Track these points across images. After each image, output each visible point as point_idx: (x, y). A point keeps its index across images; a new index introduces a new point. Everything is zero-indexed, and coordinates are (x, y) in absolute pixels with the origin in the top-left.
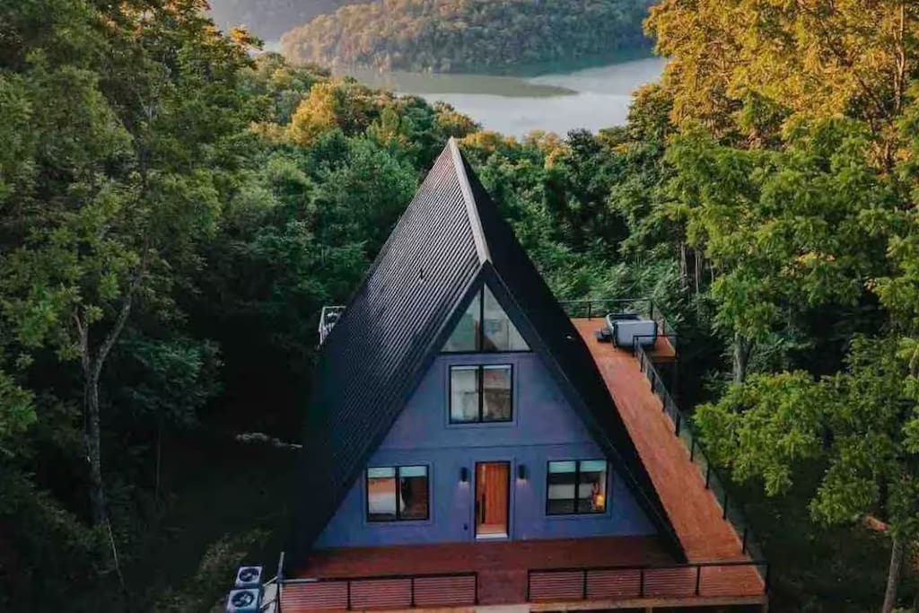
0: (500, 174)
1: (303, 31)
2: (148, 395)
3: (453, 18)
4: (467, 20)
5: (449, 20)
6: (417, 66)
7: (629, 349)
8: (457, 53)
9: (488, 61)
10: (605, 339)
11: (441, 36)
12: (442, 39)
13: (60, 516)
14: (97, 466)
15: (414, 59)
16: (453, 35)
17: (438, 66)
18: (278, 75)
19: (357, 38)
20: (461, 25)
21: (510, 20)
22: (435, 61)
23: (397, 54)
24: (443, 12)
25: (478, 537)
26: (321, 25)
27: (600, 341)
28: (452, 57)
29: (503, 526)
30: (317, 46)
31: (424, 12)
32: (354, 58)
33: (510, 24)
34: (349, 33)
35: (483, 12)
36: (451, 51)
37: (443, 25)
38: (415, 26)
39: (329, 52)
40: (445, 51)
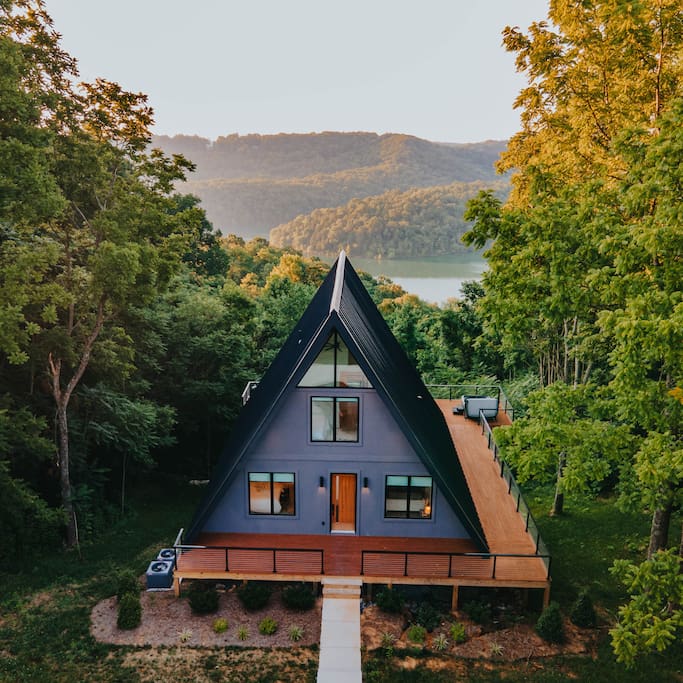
0: (411, 316)
1: (287, 227)
2: (108, 429)
3: (399, 217)
4: (409, 219)
5: (395, 220)
6: (369, 254)
7: (476, 420)
8: (400, 243)
9: (424, 251)
10: (459, 413)
11: (389, 231)
12: (389, 234)
13: (31, 499)
14: (66, 472)
15: (368, 249)
16: (398, 231)
17: (386, 253)
18: (262, 252)
19: (328, 232)
20: (403, 223)
21: (441, 221)
22: (383, 251)
23: (355, 245)
24: (391, 213)
25: (333, 531)
26: (299, 223)
27: (455, 413)
28: (396, 247)
29: (352, 526)
30: (296, 238)
31: (377, 213)
32: (323, 247)
33: (442, 223)
34: (320, 229)
35: (421, 214)
36: (396, 243)
37: (390, 223)
38: (369, 223)
39: (305, 242)
40: (392, 242)
